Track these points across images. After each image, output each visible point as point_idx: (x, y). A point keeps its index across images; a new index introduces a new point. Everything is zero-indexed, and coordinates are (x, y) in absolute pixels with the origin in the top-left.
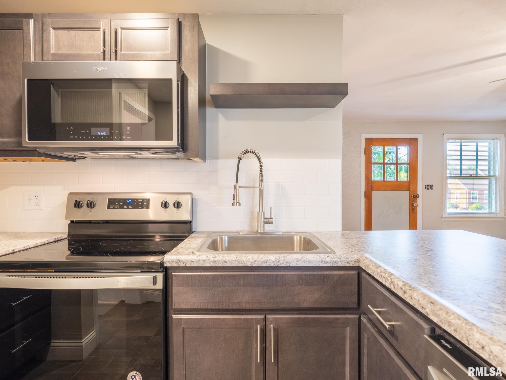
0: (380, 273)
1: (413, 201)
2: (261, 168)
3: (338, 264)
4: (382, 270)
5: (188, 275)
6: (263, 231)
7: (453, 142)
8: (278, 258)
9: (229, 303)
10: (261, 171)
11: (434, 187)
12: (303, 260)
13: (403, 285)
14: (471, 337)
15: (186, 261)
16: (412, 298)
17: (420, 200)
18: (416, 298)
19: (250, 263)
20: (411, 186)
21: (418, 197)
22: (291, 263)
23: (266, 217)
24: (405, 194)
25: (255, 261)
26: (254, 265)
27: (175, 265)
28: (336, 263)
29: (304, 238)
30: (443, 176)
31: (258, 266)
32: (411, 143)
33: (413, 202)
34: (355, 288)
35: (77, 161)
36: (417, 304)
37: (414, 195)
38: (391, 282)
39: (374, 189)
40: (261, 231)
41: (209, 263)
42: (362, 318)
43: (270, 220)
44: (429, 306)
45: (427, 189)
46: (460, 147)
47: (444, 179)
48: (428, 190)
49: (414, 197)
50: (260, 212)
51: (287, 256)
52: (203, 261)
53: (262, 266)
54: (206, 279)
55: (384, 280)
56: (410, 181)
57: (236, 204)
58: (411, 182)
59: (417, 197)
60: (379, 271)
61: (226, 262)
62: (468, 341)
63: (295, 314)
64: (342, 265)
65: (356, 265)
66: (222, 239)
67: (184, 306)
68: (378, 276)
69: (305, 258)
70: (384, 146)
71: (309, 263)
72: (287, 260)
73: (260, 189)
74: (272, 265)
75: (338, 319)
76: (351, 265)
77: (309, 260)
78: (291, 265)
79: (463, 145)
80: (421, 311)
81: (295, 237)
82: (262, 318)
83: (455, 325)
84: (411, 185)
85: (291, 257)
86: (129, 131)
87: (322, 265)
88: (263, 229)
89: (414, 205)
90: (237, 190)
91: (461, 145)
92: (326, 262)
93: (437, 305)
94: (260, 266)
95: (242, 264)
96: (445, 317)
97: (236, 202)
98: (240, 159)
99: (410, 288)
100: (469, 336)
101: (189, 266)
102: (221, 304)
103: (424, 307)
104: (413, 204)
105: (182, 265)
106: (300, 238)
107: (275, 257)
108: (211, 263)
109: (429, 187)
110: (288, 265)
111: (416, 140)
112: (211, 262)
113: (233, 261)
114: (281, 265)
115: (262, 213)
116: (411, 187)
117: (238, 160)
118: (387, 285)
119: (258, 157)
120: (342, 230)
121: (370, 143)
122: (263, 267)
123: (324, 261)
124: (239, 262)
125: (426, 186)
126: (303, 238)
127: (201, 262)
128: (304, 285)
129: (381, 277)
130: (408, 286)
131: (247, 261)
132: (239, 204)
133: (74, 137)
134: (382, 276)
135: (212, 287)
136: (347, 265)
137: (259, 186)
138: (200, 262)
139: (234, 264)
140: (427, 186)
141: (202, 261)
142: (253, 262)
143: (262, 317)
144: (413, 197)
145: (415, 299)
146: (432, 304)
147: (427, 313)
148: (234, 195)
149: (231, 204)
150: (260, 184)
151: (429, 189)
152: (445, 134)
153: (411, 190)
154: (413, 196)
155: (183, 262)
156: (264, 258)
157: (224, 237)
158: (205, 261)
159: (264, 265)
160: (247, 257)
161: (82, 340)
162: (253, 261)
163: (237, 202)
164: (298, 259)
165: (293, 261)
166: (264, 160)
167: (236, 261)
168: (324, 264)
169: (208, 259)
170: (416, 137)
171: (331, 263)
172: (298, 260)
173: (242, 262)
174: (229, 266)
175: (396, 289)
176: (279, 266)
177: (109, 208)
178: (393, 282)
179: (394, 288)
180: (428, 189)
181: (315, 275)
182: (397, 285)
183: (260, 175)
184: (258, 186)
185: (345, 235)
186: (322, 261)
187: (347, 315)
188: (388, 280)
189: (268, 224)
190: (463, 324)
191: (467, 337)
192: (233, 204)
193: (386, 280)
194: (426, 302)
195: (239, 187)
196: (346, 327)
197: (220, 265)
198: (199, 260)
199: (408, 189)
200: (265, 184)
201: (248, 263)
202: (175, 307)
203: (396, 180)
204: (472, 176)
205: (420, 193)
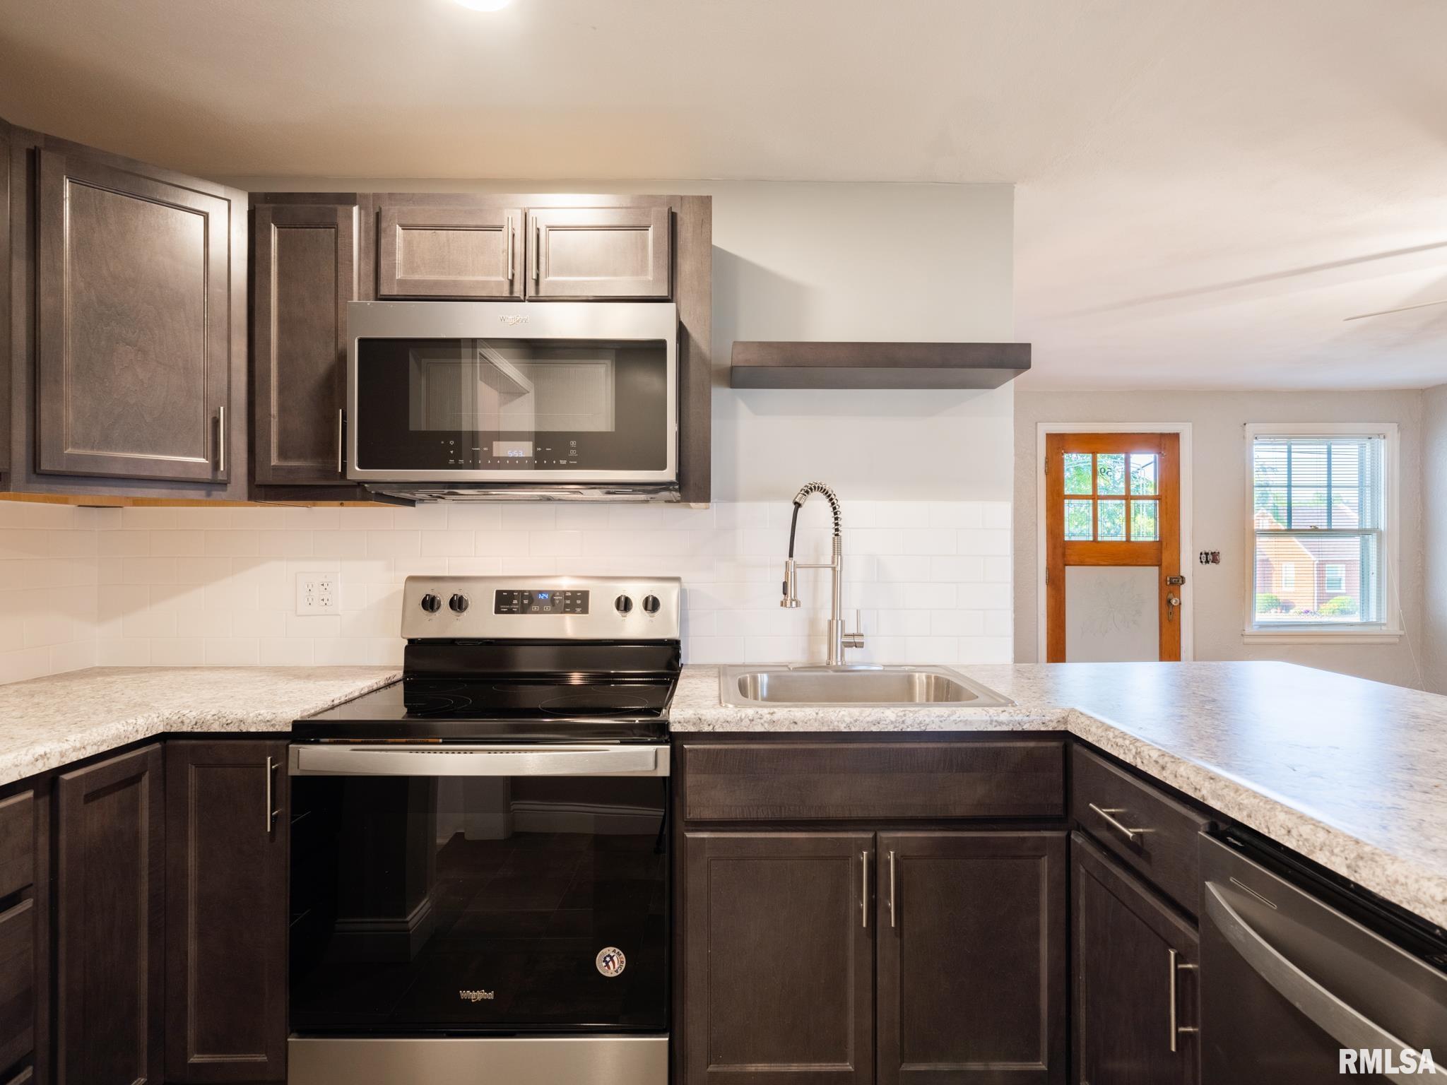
0: (1114, 740)
1: (1170, 592)
2: (837, 524)
3: (1024, 727)
4: (1117, 733)
5: (718, 750)
6: (842, 663)
7: (1269, 442)
8: (902, 714)
9: (801, 808)
10: (837, 530)
11: (1222, 558)
12: (952, 718)
13: (1159, 756)
14: (1272, 820)
15: (714, 721)
16: (1176, 776)
17: (1186, 591)
18: (1184, 774)
19: (844, 725)
20: (1163, 554)
21: (1183, 582)
22: (928, 725)
23: (848, 631)
24: (1150, 575)
25: (856, 721)
26: (853, 729)
27: (692, 729)
28: (1019, 724)
29: (937, 678)
30: (1244, 529)
31: (861, 730)
32: (1163, 446)
33: (1171, 596)
34: (1057, 776)
35: (419, 506)
36: (1185, 786)
37: (1170, 579)
38: (1136, 753)
39: (1072, 563)
40: (837, 662)
41: (762, 724)
42: (1072, 836)
43: (857, 640)
44: (1207, 784)
45: (1204, 561)
46: (1285, 455)
47: (1246, 536)
48: (1207, 564)
49: (1171, 584)
50: (835, 622)
51: (919, 710)
52: (750, 720)
53: (869, 730)
54: (754, 759)
55: (1122, 751)
56: (1160, 542)
57: (791, 603)
58: (1164, 544)
59: (1181, 582)
60: (1111, 735)
61: (795, 723)
62: (1268, 828)
63: (935, 830)
64: (1031, 729)
65: (1061, 728)
66: (755, 679)
67: (707, 814)
68: (1109, 746)
69: (957, 715)
70: (1094, 453)
71: (966, 724)
72: (920, 719)
73: (834, 569)
74: (891, 729)
75: (1024, 839)
76: (1050, 729)
77: (965, 719)
78: (929, 729)
79: (1294, 452)
80: (1193, 796)
81: (917, 675)
82: (870, 838)
83: (1249, 806)
84: (1163, 551)
85: (927, 713)
86: (573, 448)
87: (991, 728)
88: (841, 659)
89: (1173, 602)
90: (793, 573)
91: (1290, 452)
92: (1000, 723)
93: (1220, 781)
94: (866, 730)
95: (829, 726)
96: (1233, 797)
97: (789, 598)
98: (798, 505)
99: (1173, 760)
100: (1270, 819)
101: (721, 730)
102: (785, 810)
103: (1198, 787)
104: (1169, 602)
105: (707, 729)
106: (928, 678)
107: (896, 712)
108: (766, 725)
109: (1211, 558)
110: (923, 729)
111: (1175, 437)
112: (765, 722)
113: (810, 720)
114: (909, 730)
115: (840, 622)
116: (1163, 558)
117: (794, 507)
118: (1128, 759)
119: (831, 500)
120: (1015, 662)
121: (1059, 444)
122: (872, 733)
123: (996, 721)
124: (823, 723)
125: (1201, 554)
126: (933, 679)
127: (746, 722)
128: (954, 771)
129: (1115, 746)
130: (1169, 756)
131: (838, 722)
132: (797, 602)
133: (456, 461)
134: (1117, 745)
135: (767, 773)
136: (1043, 729)
137: (833, 562)
138: (743, 723)
139: (812, 726)
140: (1204, 555)
141: (747, 720)
142: (851, 723)
143: (870, 835)
144: (1168, 583)
145: (1181, 776)
146: (1211, 781)
147: (1203, 797)
148: (785, 585)
149: (780, 604)
150: (833, 558)
151: (1210, 563)
152: (1249, 422)
153: (1164, 564)
154: (1170, 581)
155: (709, 723)
156: (873, 714)
157: (759, 675)
158: (753, 720)
159: (874, 729)
160: (837, 712)
161: (406, 917)
162: (852, 720)
163: (792, 600)
164: (942, 716)
165: (933, 721)
166: (843, 505)
167: (816, 721)
168: (995, 726)
169: (758, 716)
170: (1176, 432)
171: (1011, 725)
172: (941, 719)
173: (830, 723)
174: (801, 730)
175: (1147, 766)
176: (904, 730)
177: (498, 611)
178: (1140, 752)
179: (1142, 762)
180: (1207, 562)
181: (977, 749)
182: (1147, 757)
183: (834, 538)
184: (829, 562)
185: (1025, 672)
186: (992, 721)
187: (1042, 832)
188: (1130, 750)
189: (852, 647)
190: (1261, 804)
191: (1266, 821)
192: (783, 604)
193: (1127, 752)
194: (1201, 779)
195: (796, 566)
196: (1040, 857)
197: (784, 730)
198: (741, 718)
199: (1157, 563)
200: (845, 558)
201: (840, 724)
202: (691, 815)
203: (1124, 539)
204: (1316, 530)
205: (1187, 572)
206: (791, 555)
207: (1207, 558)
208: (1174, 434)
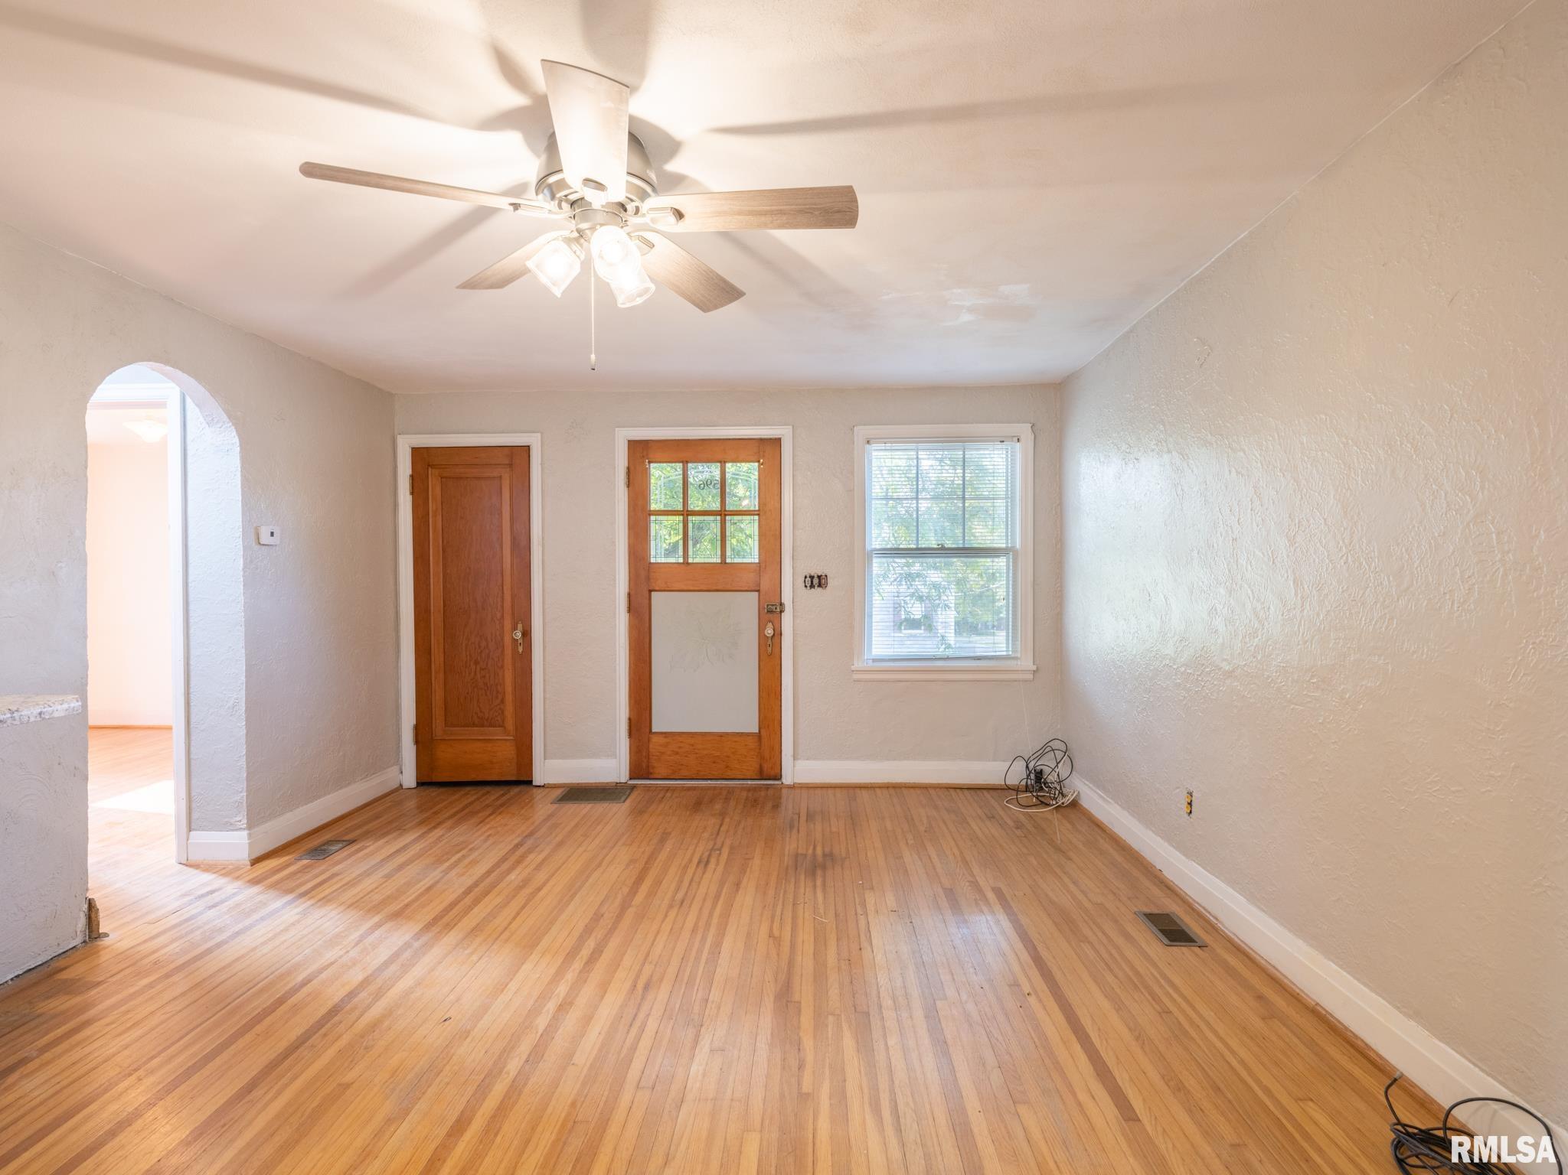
1: (771, 622)
7: (883, 448)
11: (830, 582)
17: (787, 620)
20: (762, 578)
21: (783, 610)
24: (747, 605)
32: (761, 453)
33: (767, 626)
37: (768, 605)
39: (657, 588)
45: (808, 586)
47: (858, 557)
48: (813, 589)
49: (771, 611)
56: (760, 564)
58: (763, 566)
59: (781, 609)
70: (685, 462)
79: (923, 459)
84: (762, 574)
89: (772, 632)
104: (768, 632)
109: (817, 582)
111: (777, 442)
116: (762, 583)
121: (643, 452)
125: (806, 577)
140: (808, 579)
144: (766, 611)
151: (816, 587)
152: (857, 425)
153: (764, 590)
154: (767, 609)
170: (776, 436)
180: (812, 586)
199: (756, 589)
203: (719, 561)
204: (943, 548)
205: (787, 598)
207: (812, 582)
208: (776, 439)
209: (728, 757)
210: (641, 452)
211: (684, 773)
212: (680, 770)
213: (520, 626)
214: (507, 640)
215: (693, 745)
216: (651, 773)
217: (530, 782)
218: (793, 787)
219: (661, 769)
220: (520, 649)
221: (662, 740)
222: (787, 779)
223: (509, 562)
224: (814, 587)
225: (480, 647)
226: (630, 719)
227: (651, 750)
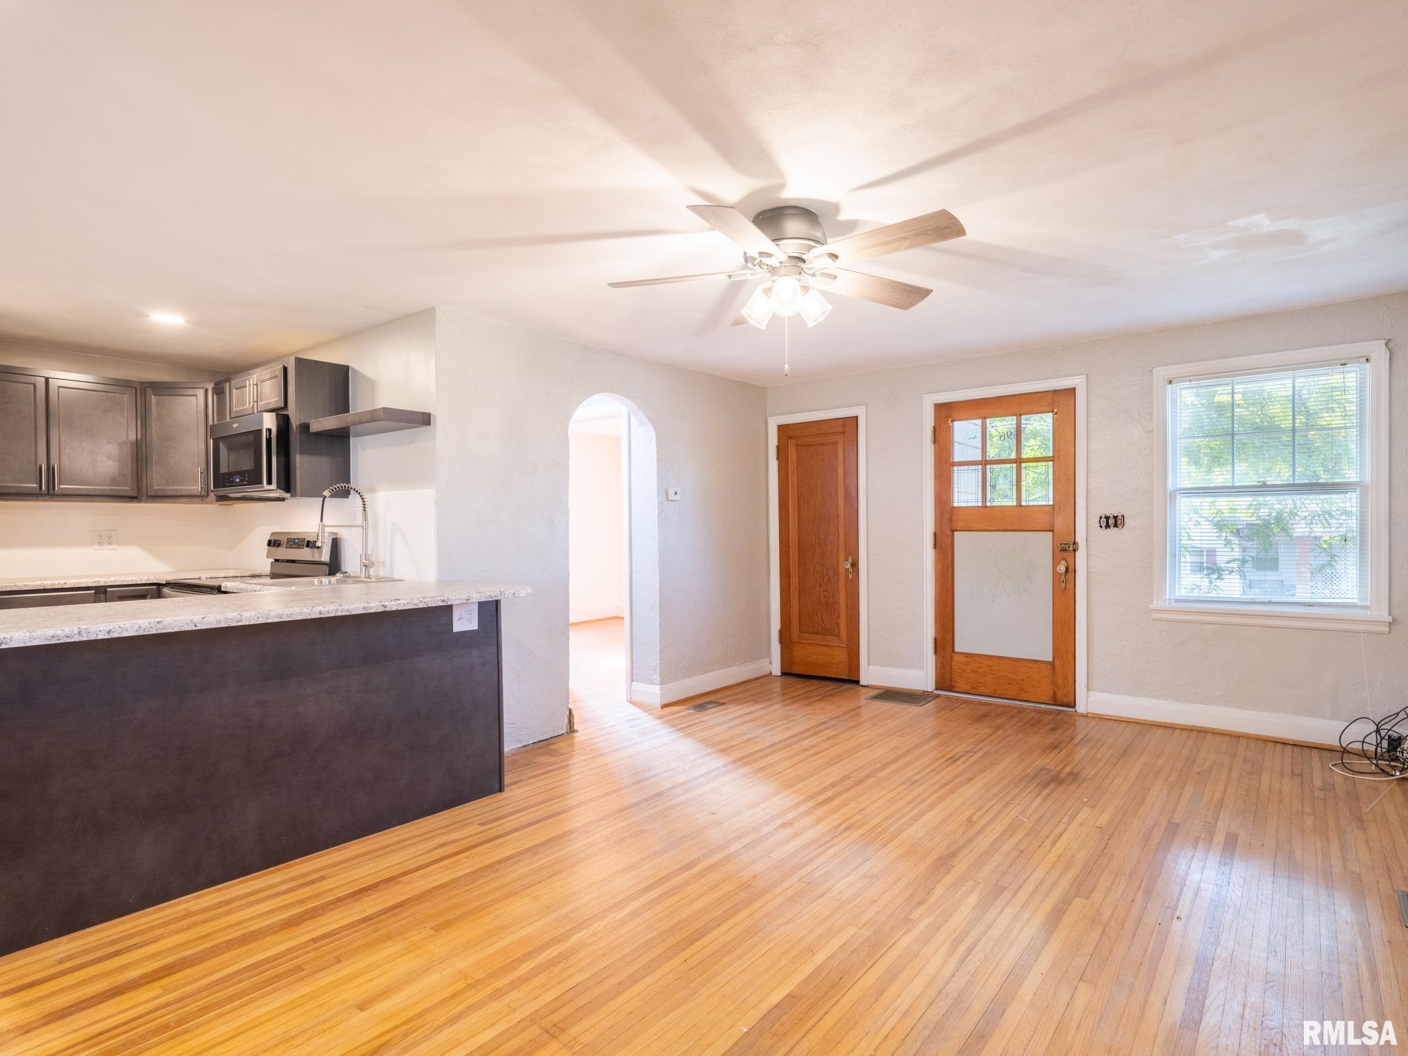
1: (1064, 559)
2: (364, 504)
10: (364, 508)
11: (1127, 522)
17: (1081, 557)
20: (1056, 519)
21: (1078, 549)
24: (1042, 543)
32: (1056, 404)
33: (1064, 563)
37: (1061, 544)
39: (959, 529)
45: (1103, 526)
48: (1108, 529)
49: (1066, 549)
50: (361, 555)
56: (1053, 506)
58: (1058, 508)
59: (1075, 548)
70: (984, 418)
73: (364, 528)
84: (1056, 516)
109: (1112, 522)
111: (1071, 392)
116: (1056, 524)
119: (359, 493)
125: (1101, 518)
140: (1104, 520)
144: (1062, 549)
150: (363, 522)
151: (1112, 527)
153: (1057, 530)
154: (1063, 547)
170: (1071, 387)
177: (287, 547)
180: (1108, 526)
183: (362, 512)
189: (367, 567)
195: (325, 526)
199: (1050, 529)
203: (1015, 504)
204: (1264, 485)
205: (1081, 538)
206: (322, 521)
207: (1107, 522)
208: (1070, 389)
209: (1023, 680)
210: (946, 413)
211: (983, 690)
212: (979, 687)
213: (850, 558)
214: (841, 571)
215: (990, 667)
216: (954, 687)
217: (858, 682)
218: (1085, 716)
219: (962, 685)
220: (851, 577)
221: (962, 659)
222: (1081, 707)
223: (843, 507)
224: (1110, 527)
225: (822, 573)
226: (935, 639)
227: (954, 667)
